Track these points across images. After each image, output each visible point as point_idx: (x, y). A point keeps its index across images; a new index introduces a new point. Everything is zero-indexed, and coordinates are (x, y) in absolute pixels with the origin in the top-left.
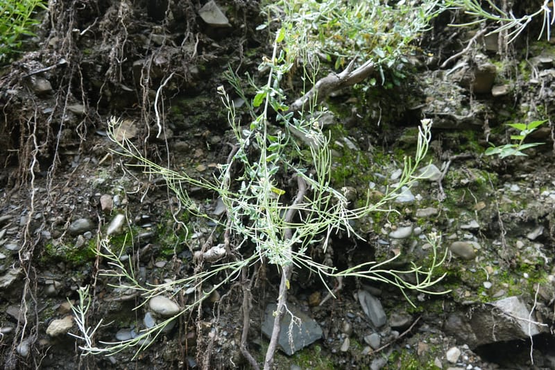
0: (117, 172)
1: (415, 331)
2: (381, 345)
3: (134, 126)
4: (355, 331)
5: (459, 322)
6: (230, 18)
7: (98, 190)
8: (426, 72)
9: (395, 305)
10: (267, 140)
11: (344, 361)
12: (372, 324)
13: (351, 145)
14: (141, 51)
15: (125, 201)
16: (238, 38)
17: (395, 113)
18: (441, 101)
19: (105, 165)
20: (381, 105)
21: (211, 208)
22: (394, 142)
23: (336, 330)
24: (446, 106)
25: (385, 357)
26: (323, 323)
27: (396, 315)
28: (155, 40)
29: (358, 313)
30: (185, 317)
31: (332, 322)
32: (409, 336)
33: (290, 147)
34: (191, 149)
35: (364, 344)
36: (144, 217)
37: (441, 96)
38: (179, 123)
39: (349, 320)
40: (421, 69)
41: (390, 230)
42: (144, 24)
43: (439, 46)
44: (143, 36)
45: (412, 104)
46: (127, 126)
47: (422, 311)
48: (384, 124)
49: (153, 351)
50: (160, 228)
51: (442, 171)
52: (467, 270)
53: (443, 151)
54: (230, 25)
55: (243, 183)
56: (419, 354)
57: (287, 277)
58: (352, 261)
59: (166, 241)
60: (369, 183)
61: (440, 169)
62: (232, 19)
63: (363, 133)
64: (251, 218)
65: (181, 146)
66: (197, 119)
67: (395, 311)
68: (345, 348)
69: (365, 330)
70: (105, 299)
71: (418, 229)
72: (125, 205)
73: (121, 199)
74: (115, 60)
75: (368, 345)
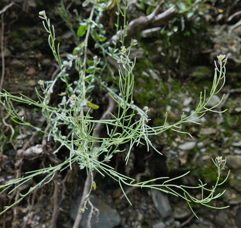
1: (192, 223)
4: (146, 221)
5: (226, 217)
8: (216, 26)
12: (160, 215)
13: (155, 76)
18: (226, 48)
20: (181, 48)
21: (37, 116)
22: (188, 77)
23: (132, 219)
24: (229, 52)
27: (179, 209)
29: (150, 206)
31: (129, 212)
32: (188, 225)
33: (106, 72)
34: (25, 67)
37: (226, 44)
38: (17, 46)
39: (143, 212)
40: (213, 23)
41: (179, 143)
45: (204, 49)
48: (182, 62)
52: (235, 178)
55: (64, 98)
60: (166, 106)
61: (221, 100)
63: (166, 67)
64: (69, 127)
65: (17, 64)
66: (32, 44)
67: (178, 206)
69: (154, 220)
71: (201, 144)
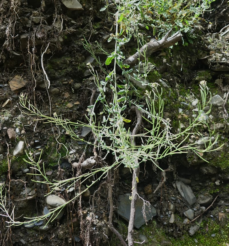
0: (15, 112)
1: (215, 206)
2: (195, 217)
3: (23, 79)
4: (177, 209)
6: (83, 4)
7: (5, 125)
8: (208, 34)
9: (201, 189)
10: (117, 88)
11: (172, 230)
12: (188, 203)
13: (165, 84)
14: (25, 28)
15: (23, 132)
16: (88, 17)
17: (191, 62)
18: (220, 53)
19: (7, 107)
20: (182, 57)
21: (79, 132)
22: (191, 80)
23: (165, 209)
24: (223, 56)
25: (199, 224)
26: (155, 206)
27: (202, 196)
28: (34, 20)
29: (177, 197)
30: (70, 208)
31: (162, 204)
32: (212, 209)
34: (62, 93)
35: (184, 217)
36: (36, 141)
37: (220, 50)
39: (173, 202)
41: (195, 139)
42: (26, 10)
43: (215, 17)
44: (26, 19)
45: (201, 55)
46: (17, 79)
47: (218, 192)
49: (50, 233)
50: (47, 148)
51: (225, 99)
53: (224, 86)
54: (83, 9)
56: (219, 220)
57: (137, 175)
58: (171, 162)
59: (52, 157)
60: (178, 109)
61: (223, 98)
62: (84, 5)
63: (171, 75)
64: (111, 139)
65: (55, 91)
66: (64, 72)
67: (201, 193)
68: (172, 221)
69: (183, 208)
70: (15, 200)
71: (213, 138)
72: (23, 134)
73: (20, 131)
74: (10, 35)
75: (186, 217)
